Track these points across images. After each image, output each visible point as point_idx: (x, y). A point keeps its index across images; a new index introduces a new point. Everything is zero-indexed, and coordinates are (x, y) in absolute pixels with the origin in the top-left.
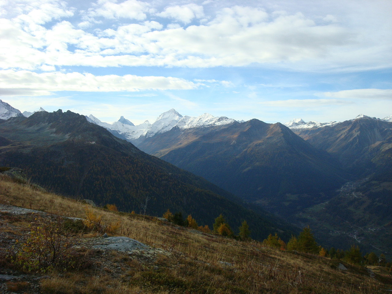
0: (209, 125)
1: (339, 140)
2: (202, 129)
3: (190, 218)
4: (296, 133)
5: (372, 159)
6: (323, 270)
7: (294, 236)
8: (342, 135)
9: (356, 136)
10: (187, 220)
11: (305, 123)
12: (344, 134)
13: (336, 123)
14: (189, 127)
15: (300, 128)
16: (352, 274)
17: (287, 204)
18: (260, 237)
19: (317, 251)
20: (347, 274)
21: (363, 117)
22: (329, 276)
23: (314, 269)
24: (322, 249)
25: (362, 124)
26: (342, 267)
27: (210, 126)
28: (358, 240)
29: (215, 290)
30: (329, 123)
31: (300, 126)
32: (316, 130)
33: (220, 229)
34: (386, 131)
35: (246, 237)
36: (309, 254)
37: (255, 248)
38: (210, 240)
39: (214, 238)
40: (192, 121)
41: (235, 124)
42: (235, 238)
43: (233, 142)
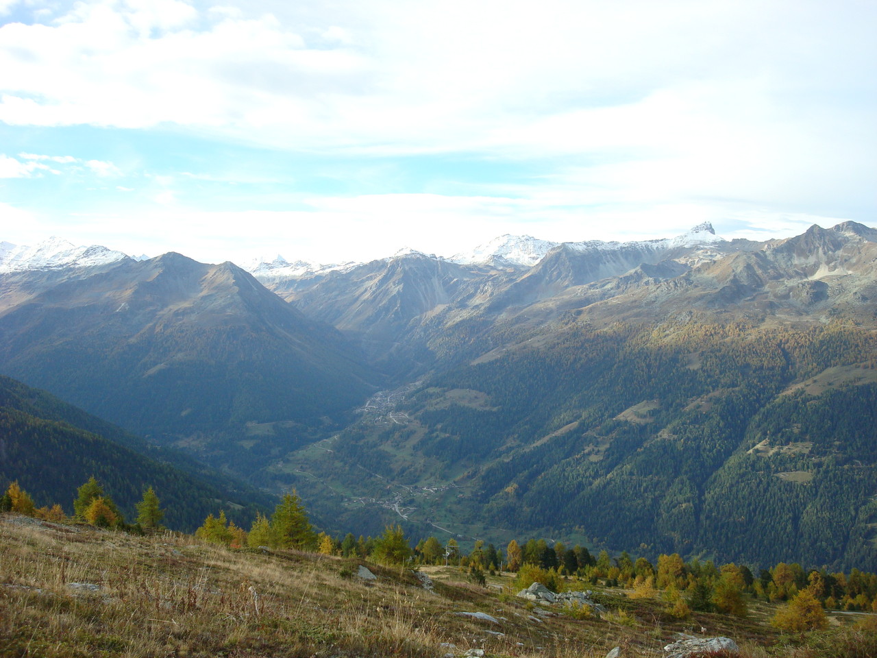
0: (61, 266)
1: (359, 303)
2: (43, 274)
3: (15, 489)
4: (266, 285)
5: (428, 341)
6: (325, 583)
7: (262, 515)
8: (366, 290)
9: (394, 293)
10: (8, 496)
11: (288, 265)
12: (371, 288)
13: (354, 264)
14: (13, 270)
15: (276, 275)
16: (387, 586)
17: (248, 445)
18: (189, 523)
19: (313, 543)
20: (375, 588)
21: (409, 253)
22: (338, 596)
23: (304, 583)
24: (327, 538)
25: (407, 268)
26: (364, 573)
27: (64, 267)
28: (403, 513)
29: (47, 647)
30: (338, 266)
31: (277, 269)
32: (309, 281)
33: (90, 513)
34: (456, 284)
35: (154, 526)
36: (294, 551)
37: (171, 548)
38: (61, 538)
39: (71, 532)
40: (19, 256)
41: (125, 264)
42: (128, 529)
43: (121, 305)
